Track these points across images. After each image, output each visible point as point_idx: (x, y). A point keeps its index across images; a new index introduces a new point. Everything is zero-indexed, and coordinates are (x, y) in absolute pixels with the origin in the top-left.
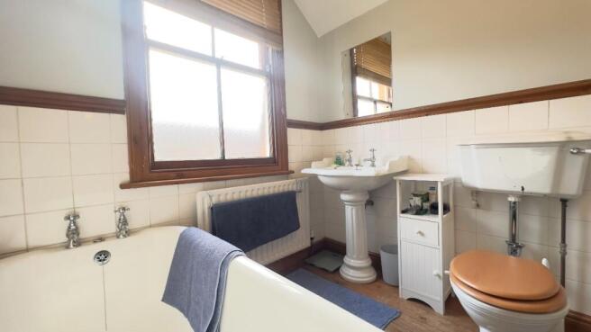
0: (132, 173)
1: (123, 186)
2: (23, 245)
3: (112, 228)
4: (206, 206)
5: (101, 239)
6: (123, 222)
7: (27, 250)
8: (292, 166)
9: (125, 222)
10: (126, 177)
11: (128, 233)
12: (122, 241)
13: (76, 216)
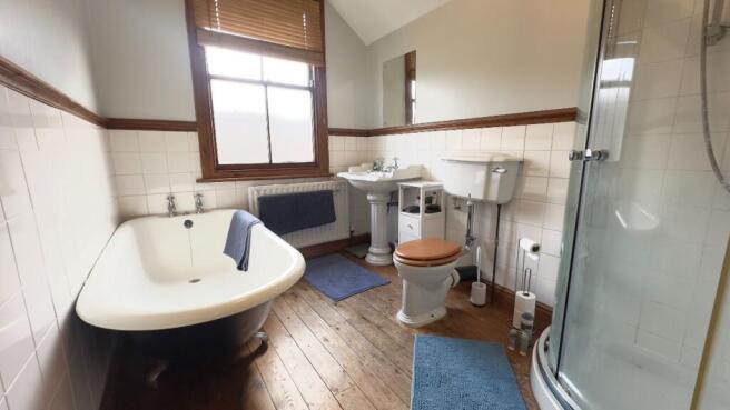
0: (204, 172)
1: (198, 181)
2: (146, 213)
3: (193, 207)
4: (256, 197)
5: (187, 213)
6: (199, 204)
7: (149, 215)
8: (331, 170)
9: (200, 204)
10: (200, 175)
11: (203, 211)
12: (200, 216)
13: (173, 198)
